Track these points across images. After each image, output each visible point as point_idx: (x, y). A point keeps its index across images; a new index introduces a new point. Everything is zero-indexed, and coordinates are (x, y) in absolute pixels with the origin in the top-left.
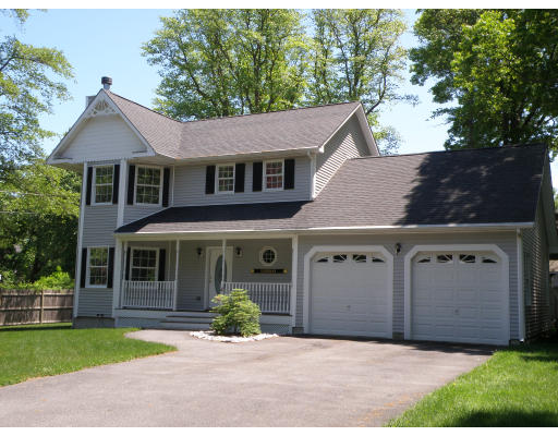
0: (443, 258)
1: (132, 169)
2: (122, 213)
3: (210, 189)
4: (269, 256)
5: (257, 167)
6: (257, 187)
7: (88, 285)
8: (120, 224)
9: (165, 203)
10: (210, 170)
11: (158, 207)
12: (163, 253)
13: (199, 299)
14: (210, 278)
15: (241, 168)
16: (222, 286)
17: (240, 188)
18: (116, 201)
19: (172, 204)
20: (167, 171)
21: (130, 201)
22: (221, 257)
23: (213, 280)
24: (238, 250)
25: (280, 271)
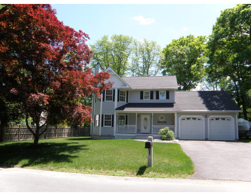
0: (217, 119)
1: (118, 91)
2: (116, 104)
3: (142, 98)
4: (162, 118)
5: (157, 92)
6: (158, 98)
7: (104, 126)
8: (116, 107)
9: (127, 102)
10: (142, 93)
11: (125, 103)
12: (127, 116)
13: (139, 130)
15: (152, 92)
16: (152, 126)
17: (152, 98)
18: (114, 100)
19: (129, 102)
20: (127, 92)
21: (118, 101)
25: (166, 122)
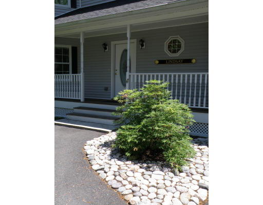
4: (174, 46)
11: (67, 8)
13: (106, 89)
14: (115, 70)
16: (127, 77)
22: (126, 51)
23: (118, 72)
24: (142, 42)
25: (188, 61)
